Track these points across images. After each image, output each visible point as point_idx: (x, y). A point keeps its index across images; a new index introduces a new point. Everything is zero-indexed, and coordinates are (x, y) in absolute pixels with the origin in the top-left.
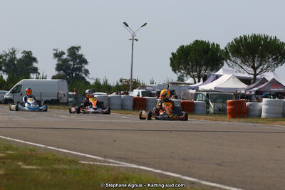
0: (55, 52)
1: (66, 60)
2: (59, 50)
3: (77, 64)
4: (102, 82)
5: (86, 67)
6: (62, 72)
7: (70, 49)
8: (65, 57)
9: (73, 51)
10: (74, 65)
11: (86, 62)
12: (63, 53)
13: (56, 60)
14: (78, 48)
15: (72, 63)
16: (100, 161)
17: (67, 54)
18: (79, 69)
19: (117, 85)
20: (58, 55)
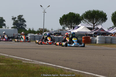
0: (12, 17)
1: (17, 21)
2: (14, 17)
3: (22, 22)
4: (31, 30)
5: (25, 23)
6: (15, 26)
7: (18, 16)
8: (16, 19)
9: (20, 17)
10: (20, 23)
11: (25, 21)
12: (16, 18)
13: (13, 21)
14: (22, 16)
15: (19, 22)
16: (31, 61)
17: (17, 18)
18: (22, 24)
19: (38, 31)
20: (14, 19)
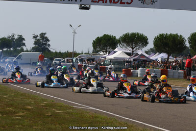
0: (33, 36)
1: (39, 40)
2: (36, 35)
3: (44, 41)
5: (49, 43)
6: (37, 45)
8: (38, 38)
9: (42, 35)
11: (48, 40)
12: (37, 36)
13: (34, 39)
14: (45, 34)
15: (42, 41)
17: (39, 36)
18: (45, 44)
20: (35, 37)
